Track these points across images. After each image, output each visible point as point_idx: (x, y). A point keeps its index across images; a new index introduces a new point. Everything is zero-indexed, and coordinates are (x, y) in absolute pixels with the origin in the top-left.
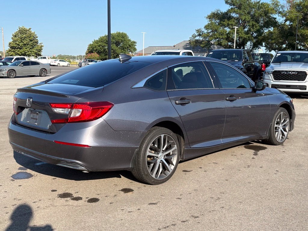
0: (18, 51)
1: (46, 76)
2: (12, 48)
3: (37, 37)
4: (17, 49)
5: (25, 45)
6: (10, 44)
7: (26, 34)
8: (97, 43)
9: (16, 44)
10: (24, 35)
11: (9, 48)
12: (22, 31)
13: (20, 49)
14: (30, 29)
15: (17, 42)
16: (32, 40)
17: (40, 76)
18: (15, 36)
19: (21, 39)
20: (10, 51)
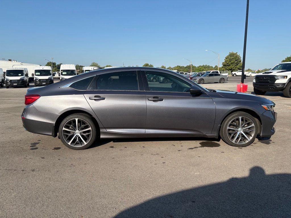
0: (227, 67)
1: (224, 83)
2: (224, 65)
3: (241, 58)
4: (227, 66)
5: (232, 63)
6: (223, 63)
7: (234, 56)
8: (289, 59)
9: (227, 63)
10: (232, 57)
11: (222, 66)
12: (232, 55)
13: (229, 66)
14: (236, 53)
15: (227, 62)
16: (237, 60)
17: (220, 83)
18: (227, 58)
19: (230, 60)
20: (223, 67)
